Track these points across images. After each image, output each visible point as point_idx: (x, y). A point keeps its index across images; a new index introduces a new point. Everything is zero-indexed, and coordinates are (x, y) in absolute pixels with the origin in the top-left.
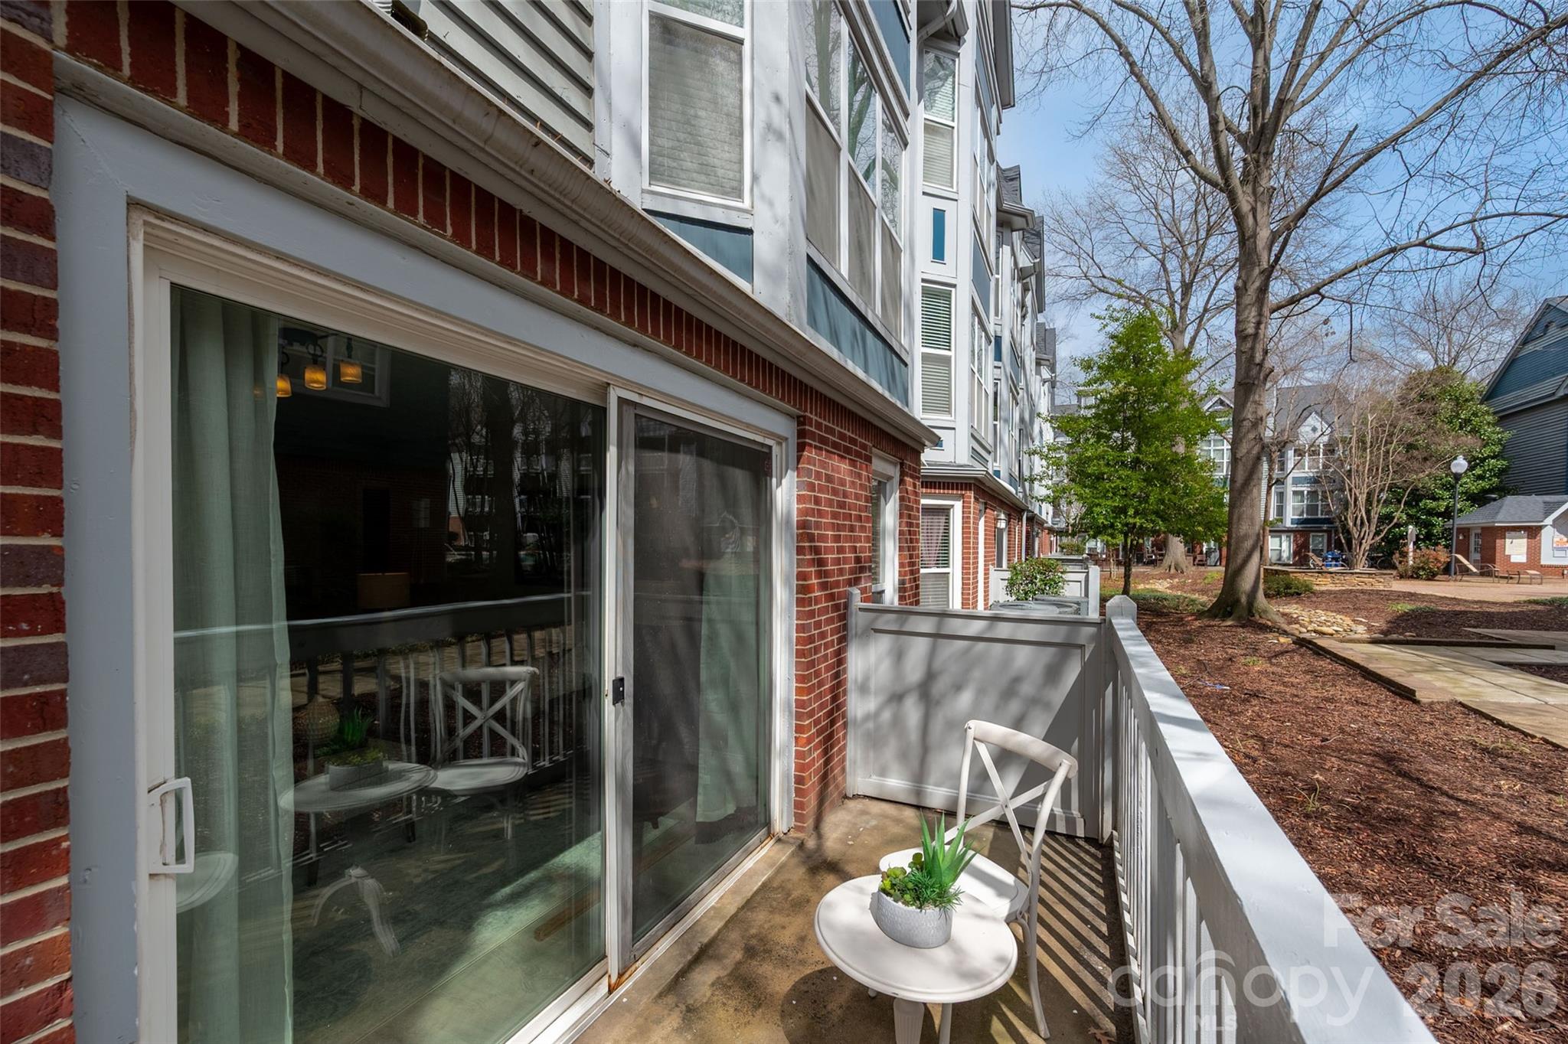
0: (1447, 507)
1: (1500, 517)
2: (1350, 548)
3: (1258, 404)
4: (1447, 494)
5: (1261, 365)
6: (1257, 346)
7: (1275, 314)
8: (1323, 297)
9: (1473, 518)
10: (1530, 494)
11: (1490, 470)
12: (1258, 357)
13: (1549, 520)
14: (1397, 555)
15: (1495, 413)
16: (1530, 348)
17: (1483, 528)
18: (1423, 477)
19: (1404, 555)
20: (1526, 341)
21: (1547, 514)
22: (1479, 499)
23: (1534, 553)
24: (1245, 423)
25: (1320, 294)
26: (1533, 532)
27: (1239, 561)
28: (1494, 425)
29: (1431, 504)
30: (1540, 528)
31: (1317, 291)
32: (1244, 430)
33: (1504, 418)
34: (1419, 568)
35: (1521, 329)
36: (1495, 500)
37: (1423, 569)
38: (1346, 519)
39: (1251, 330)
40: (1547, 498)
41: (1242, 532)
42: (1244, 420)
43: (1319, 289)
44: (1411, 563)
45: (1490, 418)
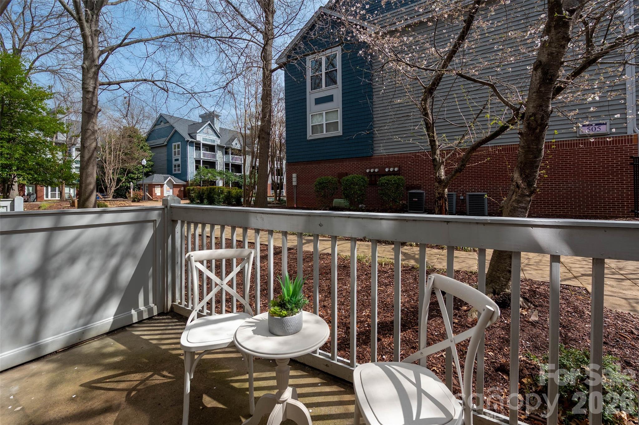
0: (137, 177)
1: (154, 181)
2: (106, 191)
3: (95, 123)
4: (137, 173)
5: (96, 107)
6: (94, 98)
7: (100, 87)
8: (120, 87)
9: (146, 181)
10: (160, 174)
11: (149, 165)
12: (95, 104)
13: (165, 182)
14: (128, 193)
15: (149, 146)
16: (157, 127)
17: (149, 184)
18: (130, 165)
19: (130, 193)
20: (155, 125)
21: (165, 180)
22: (147, 175)
23: (162, 192)
24: (88, 131)
25: (119, 85)
26: (162, 186)
27: (87, 194)
28: (150, 150)
29: (132, 176)
30: (163, 184)
31: (118, 84)
32: (88, 134)
33: (153, 148)
34: (135, 198)
35: (154, 121)
36: (151, 175)
37: (136, 198)
38: (105, 180)
39: (91, 89)
40: (165, 175)
41: (88, 181)
42: (88, 129)
43: (120, 83)
44: (132, 196)
45: (148, 148)
